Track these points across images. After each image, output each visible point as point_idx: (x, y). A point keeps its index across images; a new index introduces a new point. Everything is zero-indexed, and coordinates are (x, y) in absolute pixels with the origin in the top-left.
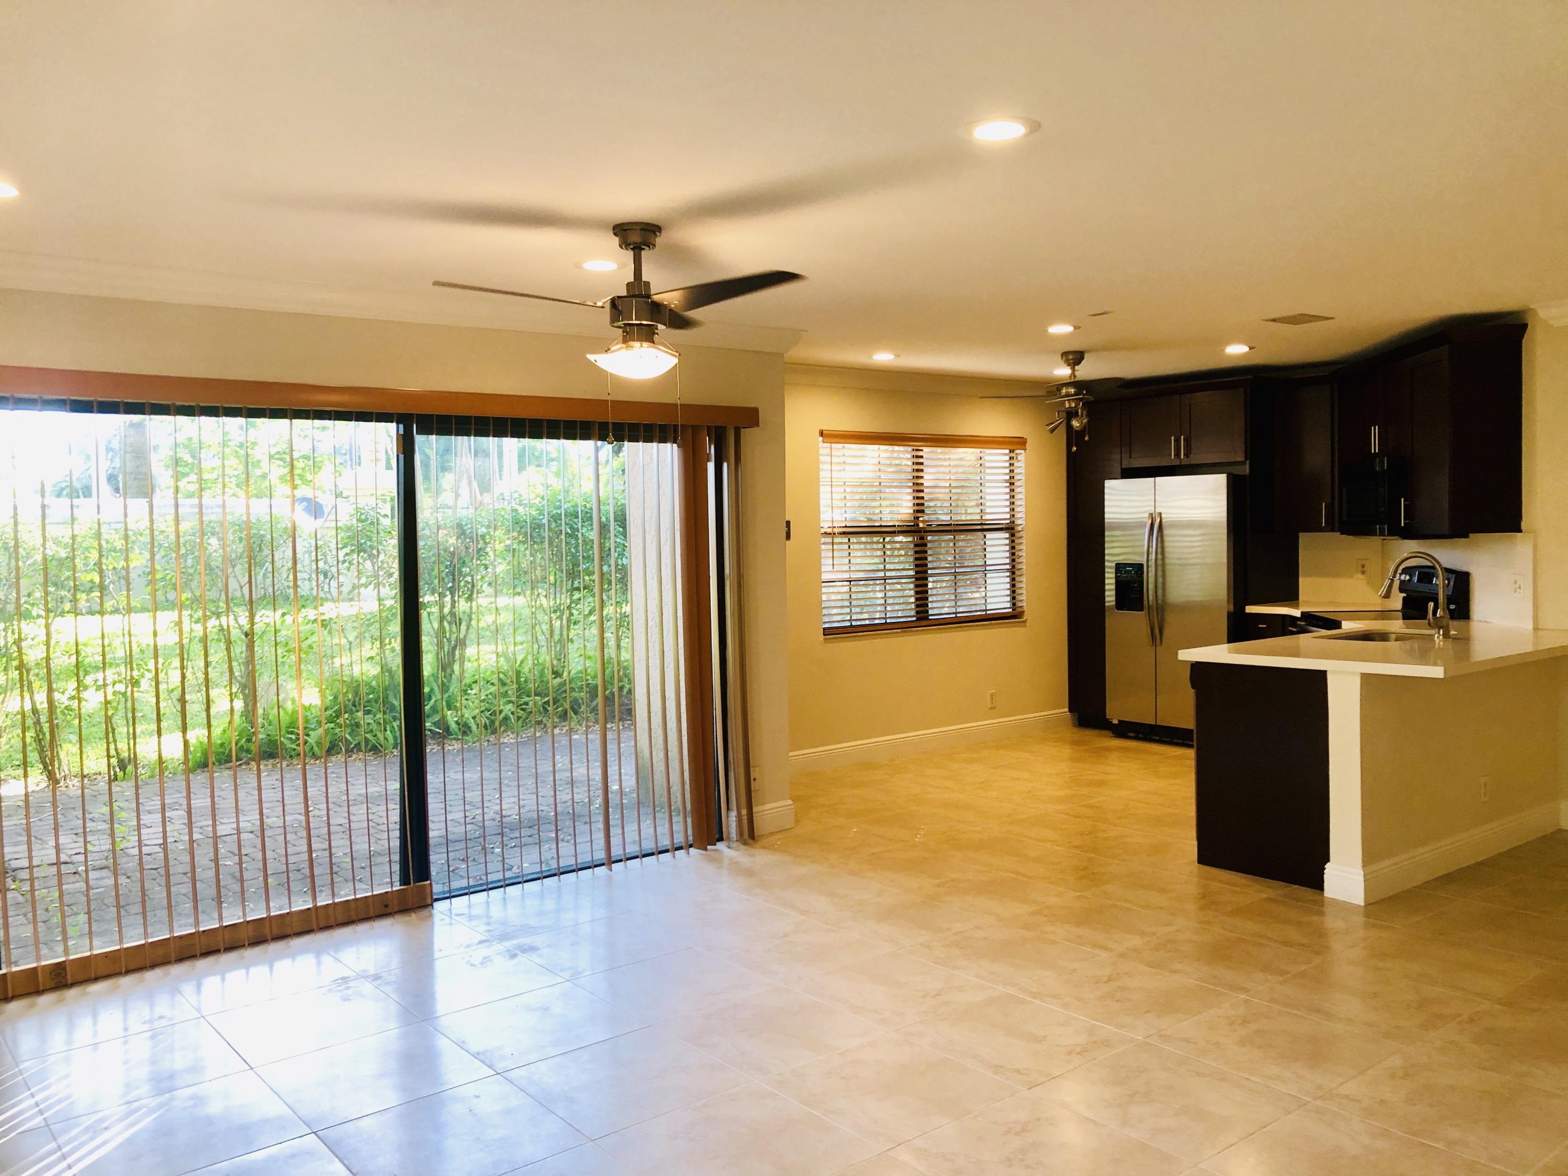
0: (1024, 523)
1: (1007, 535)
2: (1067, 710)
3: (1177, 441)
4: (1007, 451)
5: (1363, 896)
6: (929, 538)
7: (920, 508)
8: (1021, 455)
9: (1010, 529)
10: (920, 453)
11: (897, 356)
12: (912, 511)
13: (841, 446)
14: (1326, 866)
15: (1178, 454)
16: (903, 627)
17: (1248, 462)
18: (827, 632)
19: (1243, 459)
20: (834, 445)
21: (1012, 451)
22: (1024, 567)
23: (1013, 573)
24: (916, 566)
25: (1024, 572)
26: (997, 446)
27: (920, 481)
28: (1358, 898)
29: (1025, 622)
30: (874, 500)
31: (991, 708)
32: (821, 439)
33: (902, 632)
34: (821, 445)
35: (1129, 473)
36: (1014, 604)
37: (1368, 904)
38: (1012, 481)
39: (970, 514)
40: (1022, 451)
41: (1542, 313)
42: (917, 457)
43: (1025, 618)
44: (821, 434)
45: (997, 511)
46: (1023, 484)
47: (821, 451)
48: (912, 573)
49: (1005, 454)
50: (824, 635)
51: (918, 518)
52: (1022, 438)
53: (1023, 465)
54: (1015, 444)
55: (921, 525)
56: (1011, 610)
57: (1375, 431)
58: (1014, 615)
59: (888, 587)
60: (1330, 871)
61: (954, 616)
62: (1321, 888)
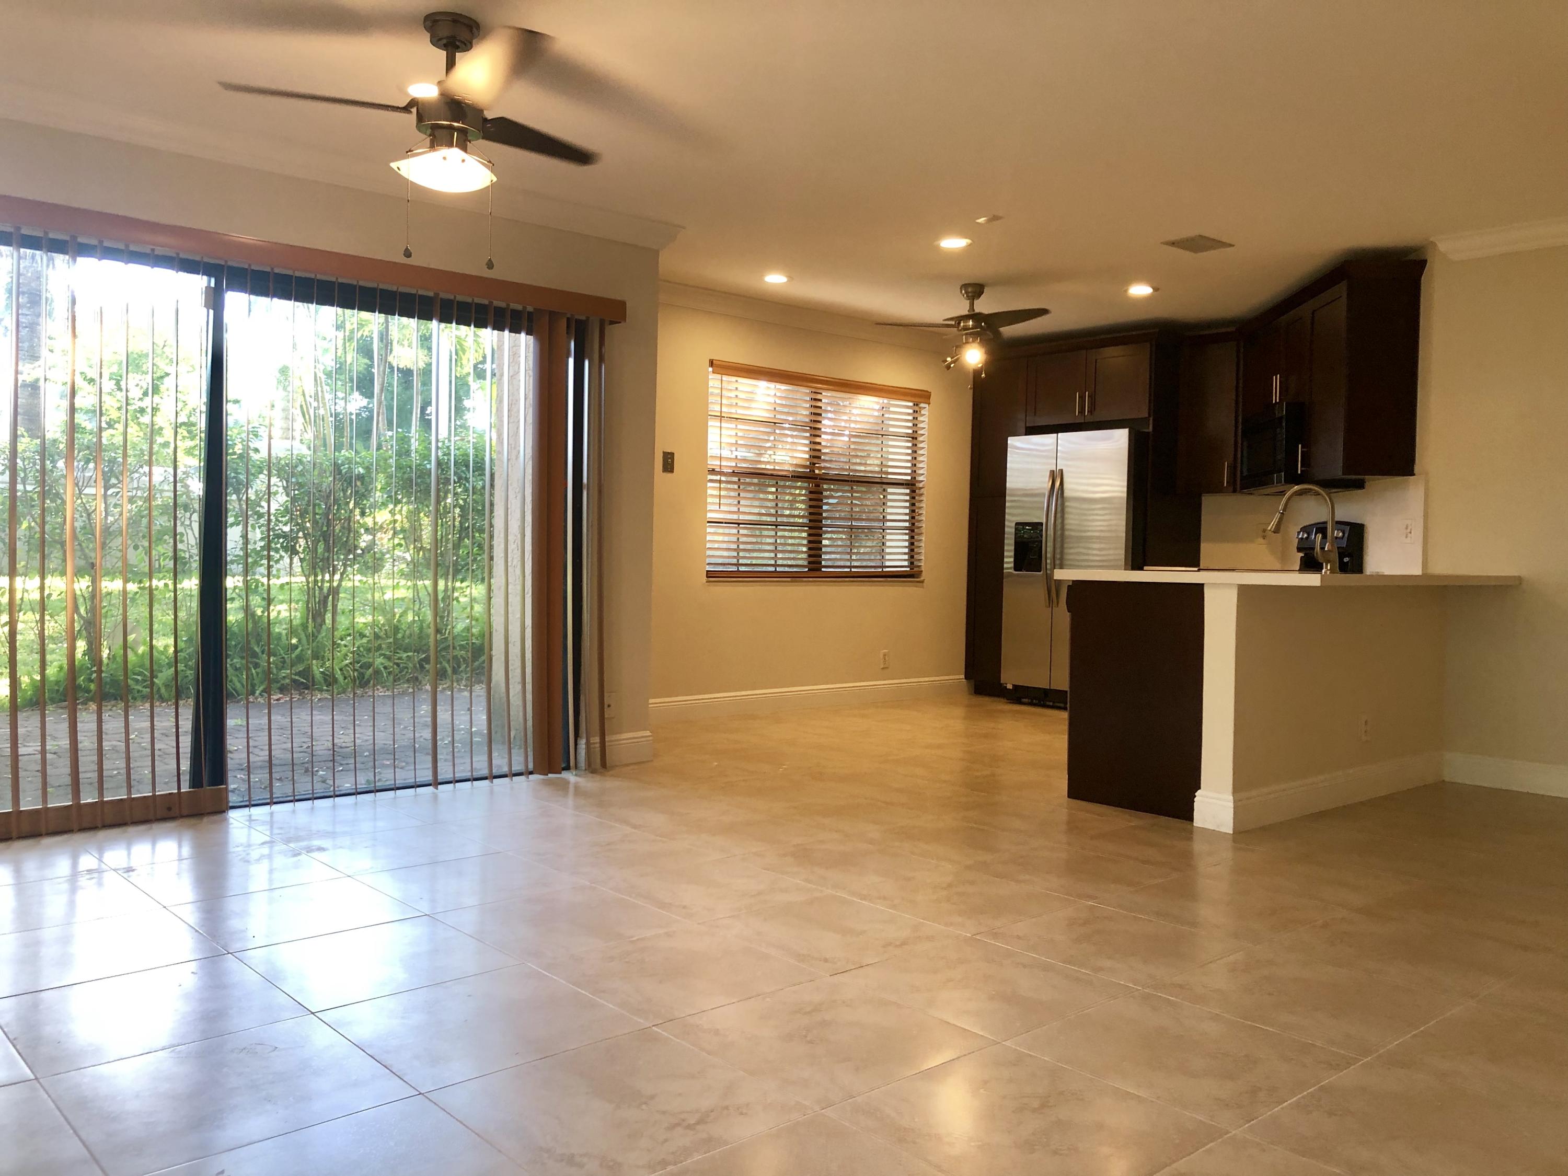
0: (925, 479)
1: (908, 491)
2: (963, 676)
3: (1082, 398)
4: (911, 404)
5: (1232, 825)
6: (825, 486)
7: (817, 454)
8: (926, 410)
9: (911, 485)
10: (819, 397)
11: (790, 278)
12: (807, 456)
13: (734, 379)
14: (1196, 794)
15: (1082, 411)
16: (794, 577)
17: (1151, 419)
18: (709, 574)
19: (1147, 416)
20: (725, 378)
21: (916, 405)
22: (924, 525)
23: (913, 531)
24: (810, 514)
25: (923, 530)
26: (902, 398)
27: (818, 426)
28: (1227, 827)
29: (922, 582)
30: (768, 440)
31: (883, 668)
32: (711, 369)
33: (792, 582)
34: (711, 376)
35: (1032, 431)
36: (912, 563)
37: (1236, 831)
38: (915, 436)
39: (870, 466)
40: (926, 406)
41: (1442, 247)
42: (815, 400)
43: (922, 579)
44: (712, 363)
45: (899, 465)
46: (926, 440)
47: (711, 383)
48: (806, 521)
49: (908, 407)
50: (707, 577)
51: (814, 464)
52: (927, 391)
53: (926, 420)
54: (919, 397)
55: (817, 472)
56: (908, 569)
57: (1276, 381)
58: (911, 575)
59: (779, 534)
60: (1200, 798)
61: (849, 570)
62: (1191, 818)
